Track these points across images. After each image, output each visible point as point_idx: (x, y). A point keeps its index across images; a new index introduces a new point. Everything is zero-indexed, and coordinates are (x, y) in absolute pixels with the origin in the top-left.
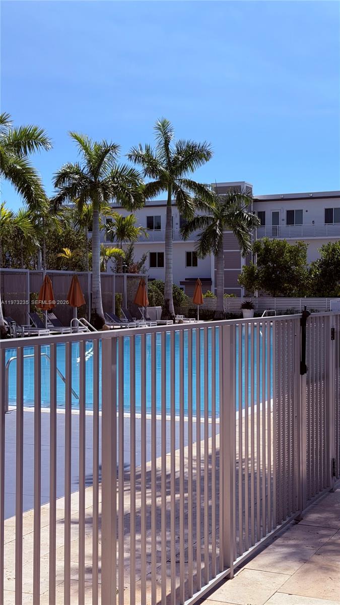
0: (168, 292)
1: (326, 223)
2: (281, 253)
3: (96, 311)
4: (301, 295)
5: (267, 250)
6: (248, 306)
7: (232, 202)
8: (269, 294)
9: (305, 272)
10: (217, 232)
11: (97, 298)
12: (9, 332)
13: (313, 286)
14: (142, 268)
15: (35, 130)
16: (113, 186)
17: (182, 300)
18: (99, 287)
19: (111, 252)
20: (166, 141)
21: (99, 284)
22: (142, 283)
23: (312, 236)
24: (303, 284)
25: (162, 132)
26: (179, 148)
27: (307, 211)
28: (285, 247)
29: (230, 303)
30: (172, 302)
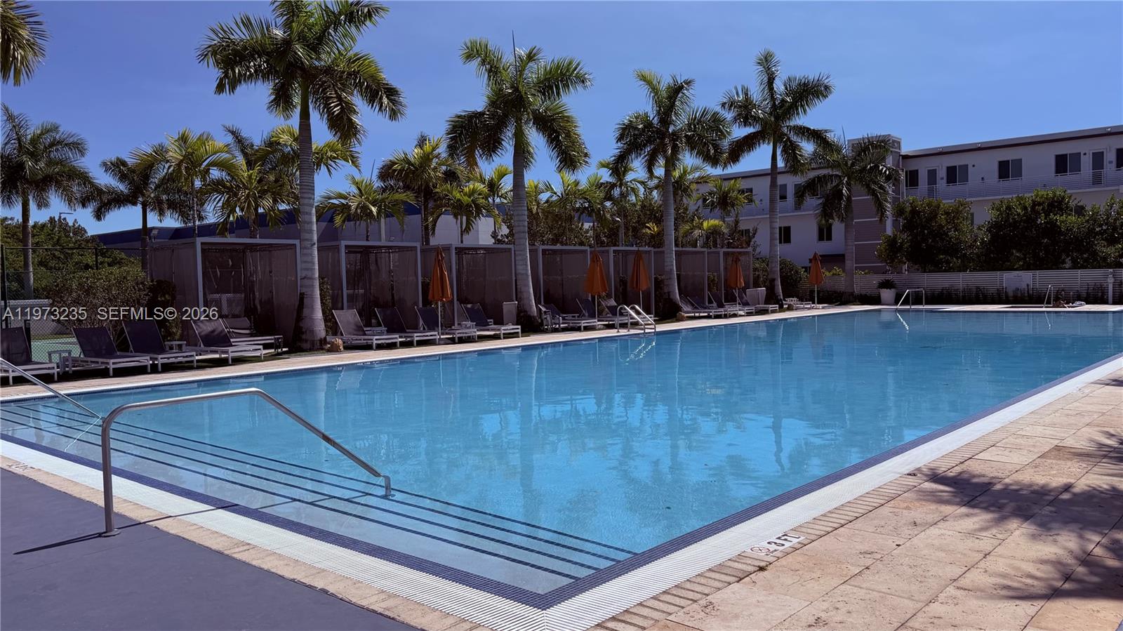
0: (774, 269)
1: (1000, 178)
2: (933, 215)
3: (669, 295)
4: (963, 269)
5: (914, 212)
6: (887, 284)
7: (865, 153)
8: (918, 270)
9: (968, 238)
10: (844, 191)
11: (670, 278)
12: (542, 324)
13: (978, 256)
14: (752, 243)
15: (570, 63)
16: (686, 136)
17: (801, 280)
18: (673, 265)
19: (710, 225)
20: (769, 79)
21: (673, 262)
22: (735, 259)
23: (981, 196)
24: (965, 254)
25: (764, 67)
26: (788, 86)
27: (974, 166)
28: (938, 208)
29: (865, 282)
30: (779, 282)
